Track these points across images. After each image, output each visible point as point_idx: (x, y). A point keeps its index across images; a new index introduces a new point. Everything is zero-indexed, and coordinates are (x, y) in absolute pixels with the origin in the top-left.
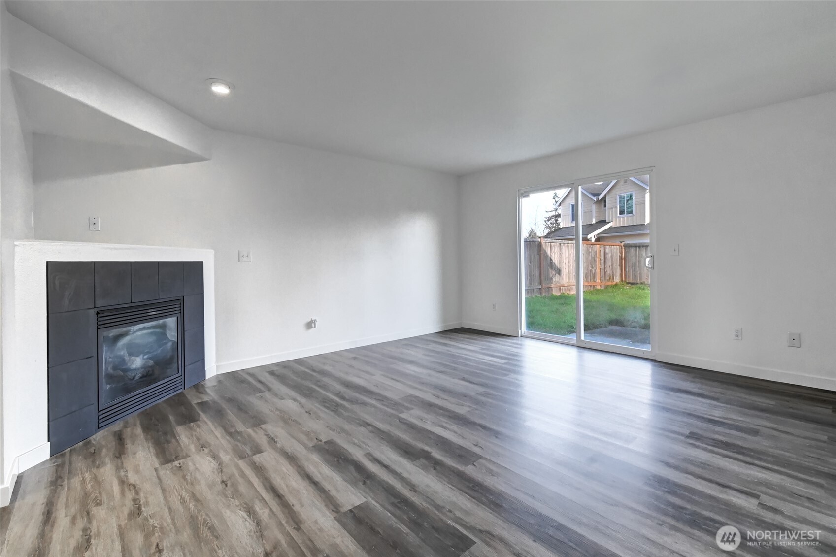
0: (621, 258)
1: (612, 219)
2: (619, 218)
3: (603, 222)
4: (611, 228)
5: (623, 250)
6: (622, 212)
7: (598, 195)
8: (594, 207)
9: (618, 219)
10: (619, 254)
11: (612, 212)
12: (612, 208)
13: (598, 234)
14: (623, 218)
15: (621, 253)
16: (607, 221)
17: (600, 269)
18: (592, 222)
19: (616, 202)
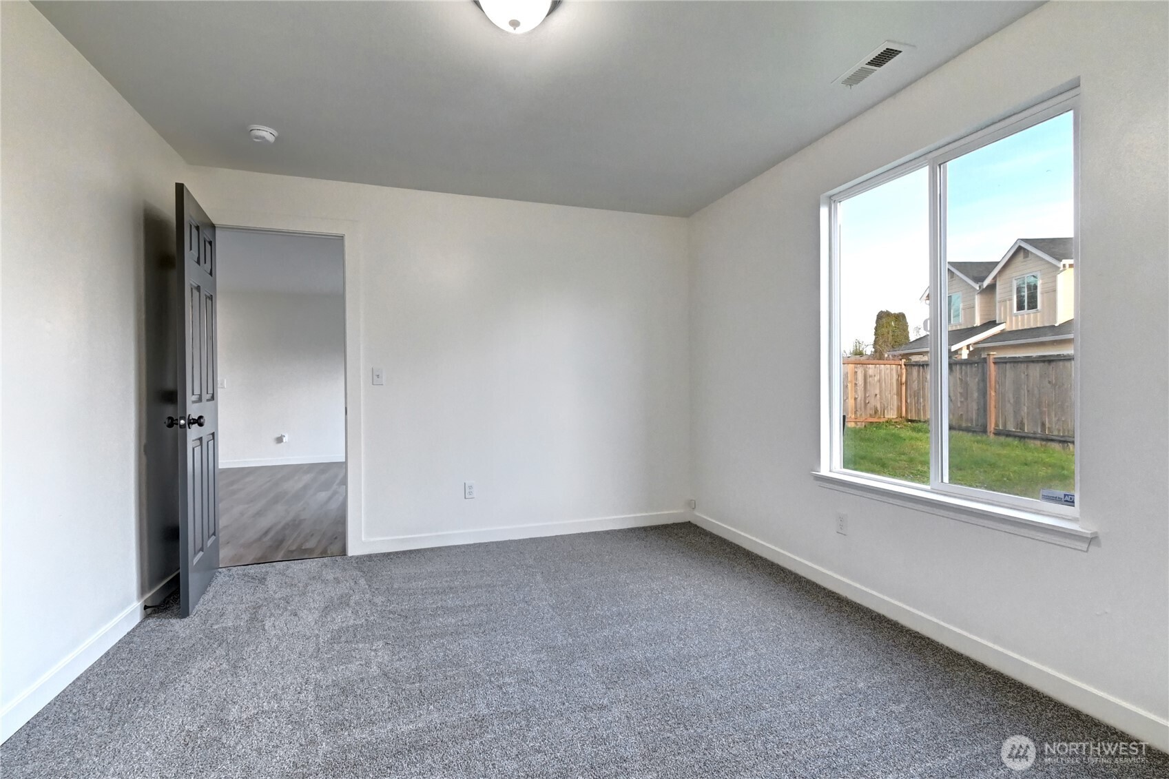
0: (900, 384)
1: (1006, 318)
2: (1016, 316)
3: (993, 324)
4: (1003, 333)
5: (904, 371)
6: (1020, 307)
7: (982, 280)
8: (977, 300)
9: (1014, 318)
10: (895, 377)
11: (1005, 307)
12: (1005, 301)
13: (975, 344)
14: (1023, 315)
15: (900, 376)
16: (997, 322)
17: (855, 399)
18: (975, 323)
19: (1011, 291)
